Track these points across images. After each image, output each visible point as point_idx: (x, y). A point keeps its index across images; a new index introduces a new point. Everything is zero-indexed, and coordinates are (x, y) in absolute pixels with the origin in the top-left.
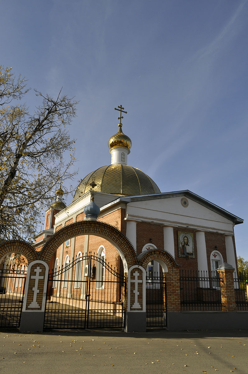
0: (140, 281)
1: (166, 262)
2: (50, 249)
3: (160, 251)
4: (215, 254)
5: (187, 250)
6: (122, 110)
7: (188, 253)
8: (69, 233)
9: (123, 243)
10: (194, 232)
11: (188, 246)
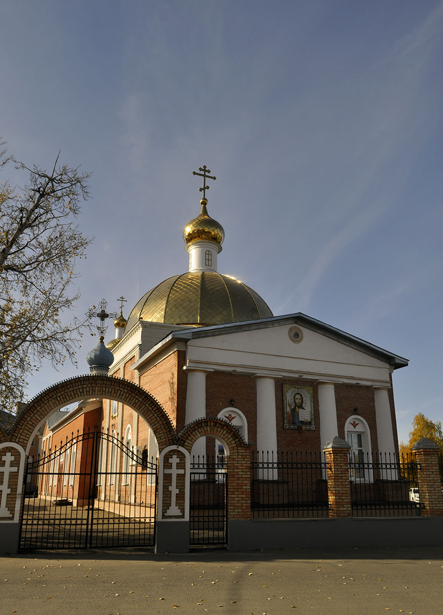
0: (181, 471)
1: (226, 439)
2: (28, 423)
3: (214, 421)
4: (354, 422)
5: (300, 417)
6: (207, 174)
7: (302, 422)
8: (59, 396)
10: (314, 385)
11: (303, 409)
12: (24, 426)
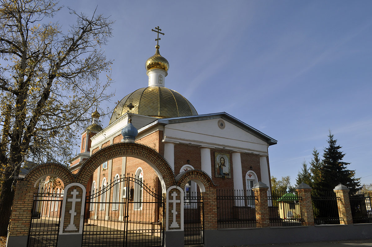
0: (178, 201)
1: (204, 182)
2: (87, 171)
3: (197, 171)
4: (250, 174)
5: (223, 171)
6: (159, 31)
7: (224, 174)
8: (107, 155)
9: (161, 164)
10: (230, 153)
11: (225, 166)
12: (85, 173)
